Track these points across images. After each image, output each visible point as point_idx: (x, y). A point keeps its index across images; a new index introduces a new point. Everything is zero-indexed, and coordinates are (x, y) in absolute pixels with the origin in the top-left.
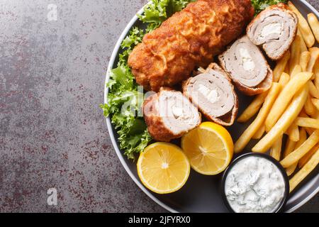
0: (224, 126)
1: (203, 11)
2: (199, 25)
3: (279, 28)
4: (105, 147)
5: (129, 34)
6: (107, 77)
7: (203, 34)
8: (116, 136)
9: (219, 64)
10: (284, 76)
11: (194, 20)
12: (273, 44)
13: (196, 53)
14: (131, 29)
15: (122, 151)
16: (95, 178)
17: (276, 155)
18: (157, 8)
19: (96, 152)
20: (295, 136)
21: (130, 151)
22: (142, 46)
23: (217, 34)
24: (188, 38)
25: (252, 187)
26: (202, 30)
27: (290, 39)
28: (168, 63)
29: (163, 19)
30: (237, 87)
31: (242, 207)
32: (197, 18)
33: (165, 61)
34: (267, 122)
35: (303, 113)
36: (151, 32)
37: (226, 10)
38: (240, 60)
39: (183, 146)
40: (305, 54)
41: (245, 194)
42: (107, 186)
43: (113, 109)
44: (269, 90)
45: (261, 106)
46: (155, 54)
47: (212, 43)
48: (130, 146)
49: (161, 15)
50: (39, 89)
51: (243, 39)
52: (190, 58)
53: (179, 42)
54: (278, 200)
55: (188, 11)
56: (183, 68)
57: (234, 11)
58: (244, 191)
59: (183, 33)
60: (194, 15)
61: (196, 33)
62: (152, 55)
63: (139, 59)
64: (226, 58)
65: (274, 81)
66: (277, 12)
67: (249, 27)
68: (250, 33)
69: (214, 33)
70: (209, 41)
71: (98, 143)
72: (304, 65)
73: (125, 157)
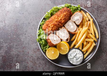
0: (67, 42)
1: (60, 15)
2: (59, 18)
3: (79, 17)
4: (38, 50)
5: (42, 21)
6: (37, 32)
7: (60, 20)
8: (41, 46)
9: (64, 27)
10: (81, 29)
11: (57, 17)
12: (77, 21)
13: (59, 25)
14: (42, 20)
15: (42, 50)
16: (36, 58)
17: (81, 48)
18: (48, 15)
19: (36, 51)
20: (85, 43)
21: (44, 50)
22: (45, 24)
23: (63, 20)
24: (56, 21)
25: (75, 56)
26: (60, 19)
27: (82, 20)
28: (52, 28)
29: (50, 17)
30: (69, 32)
31: (72, 62)
32: (58, 16)
33: (51, 27)
34: (77, 41)
35: (86, 37)
36: (47, 20)
37: (65, 14)
38: (70, 26)
39: (57, 48)
40: (86, 23)
41: (73, 58)
42: (39, 59)
43: (39, 40)
44: (77, 33)
45: (76, 37)
46: (49, 26)
47: (62, 22)
48: (44, 49)
49: (49, 16)
50: (21, 36)
51: (70, 20)
52: (57, 26)
53: (54, 22)
54: (81, 59)
55: (56, 15)
56: (55, 29)
57: (67, 14)
58: (73, 57)
59: (55, 20)
60: (57, 15)
61: (58, 20)
62: (48, 26)
63: (45, 27)
64: (66, 25)
65: (78, 30)
66: (78, 13)
67: (71, 17)
68: (71, 19)
69: (62, 20)
70: (61, 22)
71: (36, 49)
72: (86, 26)
73: (43, 51)
